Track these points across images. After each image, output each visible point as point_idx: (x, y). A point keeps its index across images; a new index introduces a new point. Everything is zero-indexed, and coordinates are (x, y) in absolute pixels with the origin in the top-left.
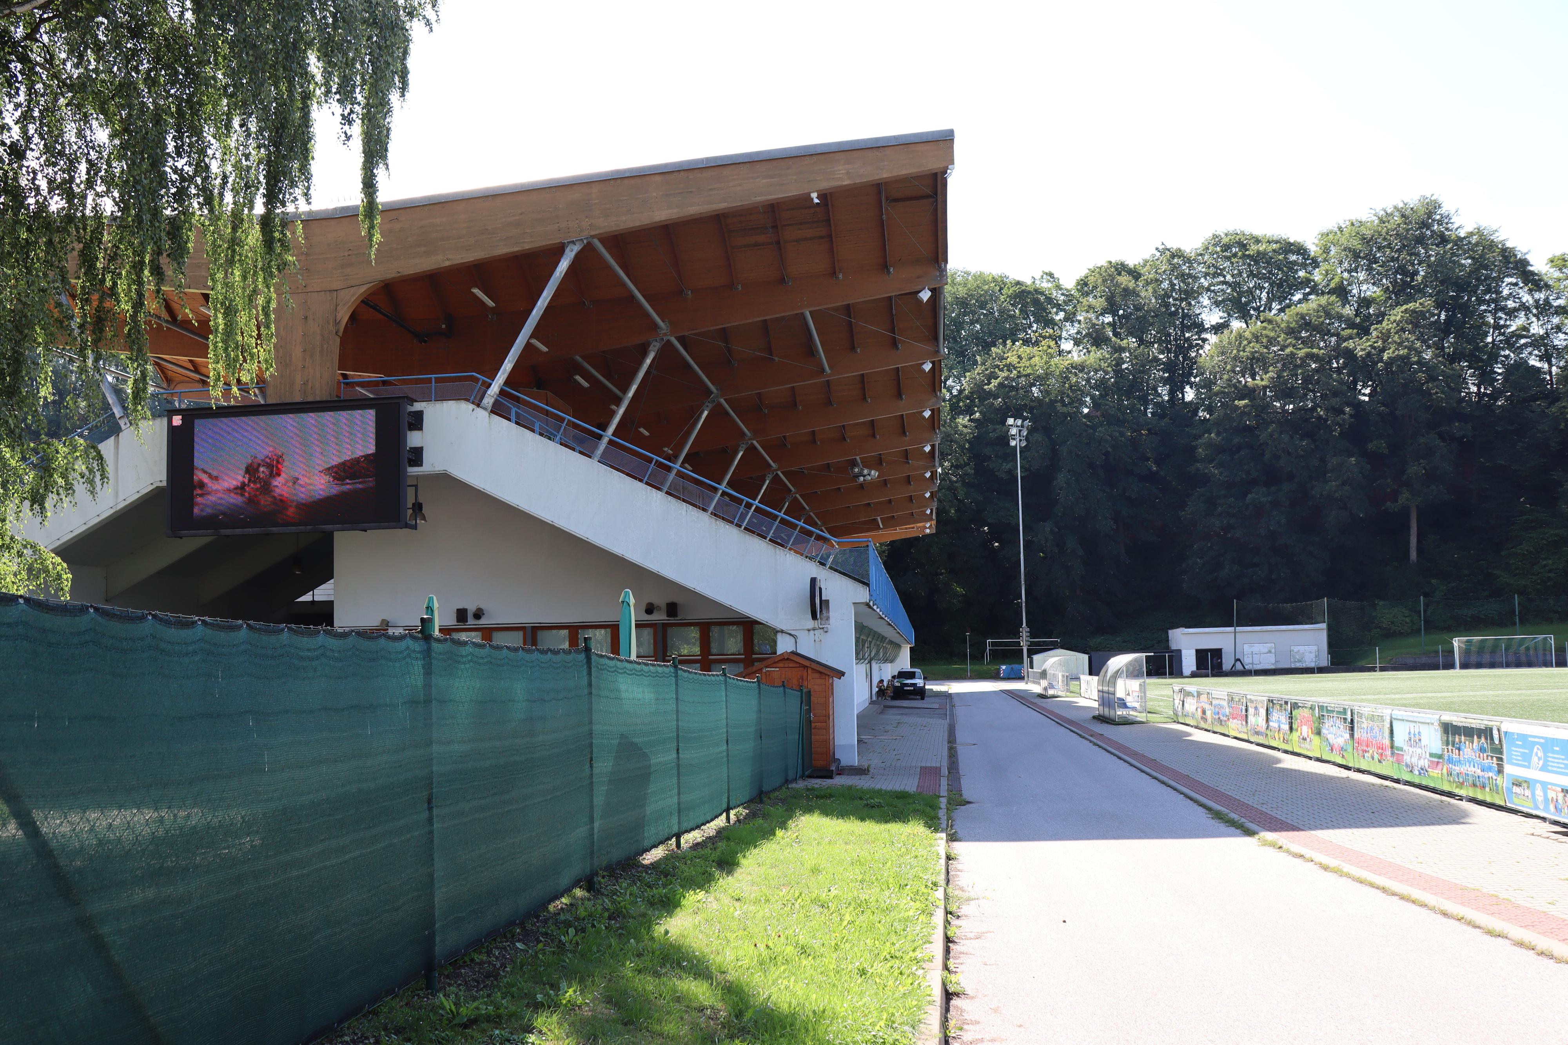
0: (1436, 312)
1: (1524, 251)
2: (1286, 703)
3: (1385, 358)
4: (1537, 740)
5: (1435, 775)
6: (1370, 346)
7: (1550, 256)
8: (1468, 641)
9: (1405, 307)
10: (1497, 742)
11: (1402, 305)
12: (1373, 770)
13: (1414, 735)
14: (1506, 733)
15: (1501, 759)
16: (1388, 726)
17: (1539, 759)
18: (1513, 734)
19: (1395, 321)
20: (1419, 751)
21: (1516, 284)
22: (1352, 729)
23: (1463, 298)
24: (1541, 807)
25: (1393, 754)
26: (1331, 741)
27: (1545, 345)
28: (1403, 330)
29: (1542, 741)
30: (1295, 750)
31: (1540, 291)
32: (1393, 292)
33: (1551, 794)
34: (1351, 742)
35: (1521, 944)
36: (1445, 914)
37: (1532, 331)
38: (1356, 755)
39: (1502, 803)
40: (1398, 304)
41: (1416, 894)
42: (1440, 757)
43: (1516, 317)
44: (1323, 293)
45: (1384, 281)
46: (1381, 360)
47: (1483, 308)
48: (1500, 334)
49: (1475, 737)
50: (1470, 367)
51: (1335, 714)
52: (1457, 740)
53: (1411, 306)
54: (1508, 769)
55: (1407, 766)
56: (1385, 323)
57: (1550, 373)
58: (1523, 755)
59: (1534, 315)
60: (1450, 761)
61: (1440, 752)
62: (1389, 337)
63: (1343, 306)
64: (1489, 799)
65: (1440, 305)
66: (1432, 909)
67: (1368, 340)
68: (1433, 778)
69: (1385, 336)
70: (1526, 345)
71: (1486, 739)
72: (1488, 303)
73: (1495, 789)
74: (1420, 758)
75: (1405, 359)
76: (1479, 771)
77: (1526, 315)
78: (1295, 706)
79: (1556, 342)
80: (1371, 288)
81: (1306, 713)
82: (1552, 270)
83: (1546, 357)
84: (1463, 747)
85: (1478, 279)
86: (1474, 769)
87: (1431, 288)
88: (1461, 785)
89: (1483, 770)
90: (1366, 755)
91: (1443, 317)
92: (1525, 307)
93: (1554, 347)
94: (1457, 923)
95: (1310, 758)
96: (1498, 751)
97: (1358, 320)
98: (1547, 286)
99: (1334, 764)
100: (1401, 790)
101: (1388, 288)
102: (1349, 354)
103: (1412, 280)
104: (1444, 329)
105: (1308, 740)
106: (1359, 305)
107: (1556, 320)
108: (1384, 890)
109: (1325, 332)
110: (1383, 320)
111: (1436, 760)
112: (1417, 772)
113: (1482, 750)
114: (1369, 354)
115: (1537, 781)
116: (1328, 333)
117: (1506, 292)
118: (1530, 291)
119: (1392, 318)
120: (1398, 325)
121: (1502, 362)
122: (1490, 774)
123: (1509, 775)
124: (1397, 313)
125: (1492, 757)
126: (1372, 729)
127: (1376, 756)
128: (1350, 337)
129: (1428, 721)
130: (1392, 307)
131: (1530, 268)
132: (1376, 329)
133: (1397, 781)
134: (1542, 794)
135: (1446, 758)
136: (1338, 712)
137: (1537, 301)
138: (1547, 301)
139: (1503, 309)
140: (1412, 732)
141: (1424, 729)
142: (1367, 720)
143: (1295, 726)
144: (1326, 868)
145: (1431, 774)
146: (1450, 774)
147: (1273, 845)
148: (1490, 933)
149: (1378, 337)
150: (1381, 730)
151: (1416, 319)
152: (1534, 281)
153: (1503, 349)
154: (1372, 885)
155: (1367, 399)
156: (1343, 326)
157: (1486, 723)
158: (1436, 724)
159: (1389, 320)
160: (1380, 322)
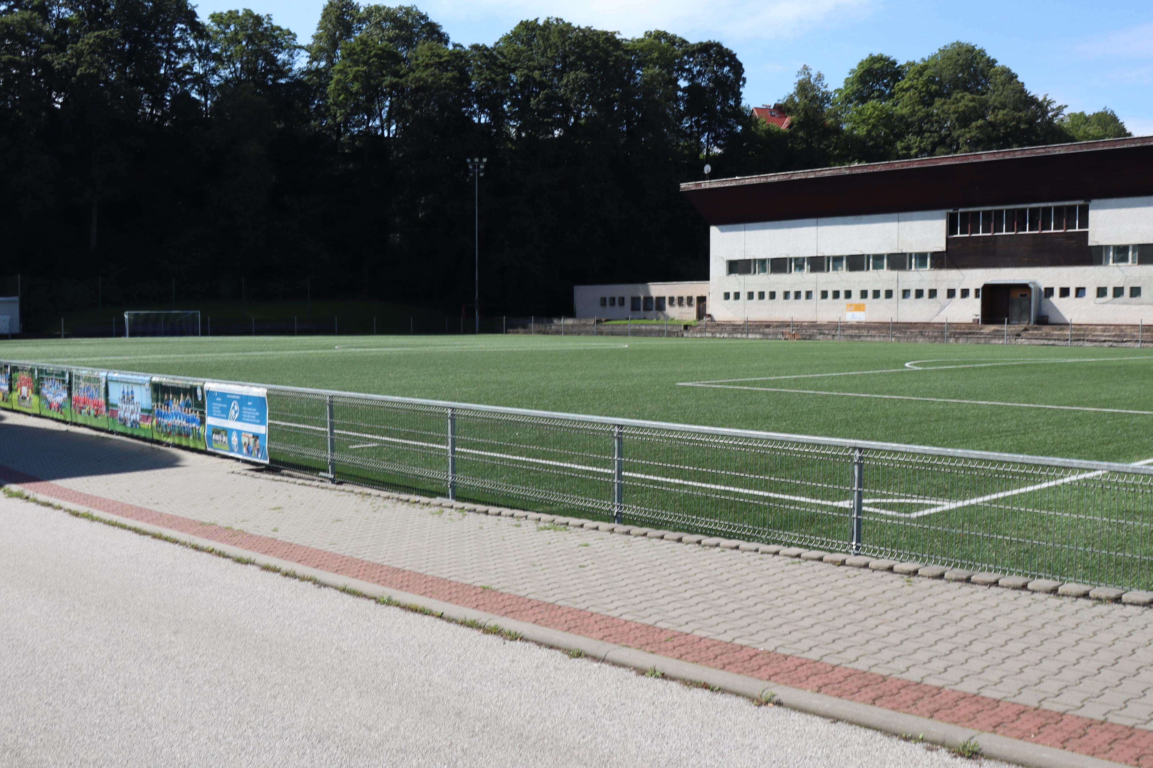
0: (121, 41)
1: (194, 5)
2: (6, 367)
3: (78, 73)
4: (234, 397)
5: (146, 427)
6: (66, 61)
7: (212, 13)
8: (136, 314)
9: (96, 33)
10: (200, 399)
11: (94, 31)
12: (89, 423)
13: (128, 394)
14: (208, 392)
15: (202, 413)
16: (104, 386)
17: (236, 412)
18: (214, 392)
19: (88, 43)
20: (132, 407)
21: (185, 30)
22: (70, 390)
23: (144, 34)
24: (236, 450)
25: (107, 410)
26: (49, 399)
27: (204, 83)
28: (94, 52)
29: (238, 397)
30: (15, 408)
31: (203, 40)
32: (87, 18)
33: (244, 440)
34: (68, 401)
35: (266, 568)
36: (196, 548)
37: (195, 70)
38: (73, 411)
39: (203, 448)
40: (91, 29)
41: (167, 532)
42: (150, 411)
43: (183, 57)
44: (26, 9)
45: (80, 7)
46: (75, 75)
47: (159, 45)
48: (170, 68)
49: (182, 395)
50: (145, 92)
51: (53, 377)
52: (166, 397)
53: (102, 33)
54: (210, 421)
55: (120, 419)
56: (79, 44)
57: (206, 104)
58: (222, 409)
59: (197, 57)
60: (159, 414)
61: (150, 408)
62: (82, 57)
63: (44, 23)
64: (192, 445)
65: (126, 36)
66: (184, 544)
67: (64, 56)
68: (144, 430)
69: (79, 55)
70: (189, 80)
71: (191, 396)
72: (163, 41)
73: (198, 437)
74: (132, 413)
75: (95, 78)
76: (184, 423)
77: (191, 56)
78: (15, 369)
79: (212, 82)
80: (69, 12)
81: (25, 375)
82: (212, 24)
83: (202, 92)
84: (171, 403)
85: (157, 20)
86: (179, 422)
87: (120, 21)
88: (168, 435)
89: (188, 421)
90: (83, 411)
91: (127, 46)
92: (189, 49)
93: (210, 85)
94: (209, 555)
95: (29, 414)
96: (200, 405)
97: (56, 38)
98: (208, 37)
99: (52, 419)
100: (115, 440)
101: (83, 14)
102: (47, 66)
103: (104, 11)
104: (126, 58)
105: (28, 399)
106: (57, 26)
107: (212, 64)
108: (137, 531)
109: (26, 43)
110: (78, 41)
111: (146, 414)
112: (129, 425)
113: (187, 405)
114: (64, 68)
115: (232, 430)
116: (29, 44)
117: (177, 35)
118: (195, 38)
119: (86, 41)
120: (90, 47)
121: (170, 91)
122: (194, 425)
123: (209, 426)
124: (91, 38)
125: (196, 412)
126: (88, 389)
127: (93, 412)
128: (48, 51)
129: (140, 382)
130: (86, 31)
131: (197, 20)
132: (71, 48)
133: (111, 432)
134: (236, 439)
135: (156, 412)
136: (57, 375)
137: (200, 47)
138: (207, 46)
139: (175, 48)
140: (126, 391)
141: (137, 390)
142: (84, 380)
143: (15, 387)
144: (76, 514)
145: (142, 426)
146: (159, 425)
147: (19, 496)
148: (239, 561)
149: (72, 55)
150: (97, 390)
151: (105, 44)
152: (199, 31)
153: (173, 81)
154: (123, 527)
155: (59, 106)
156: (42, 41)
157: (191, 383)
158: (147, 385)
159: (83, 42)
160: (76, 43)
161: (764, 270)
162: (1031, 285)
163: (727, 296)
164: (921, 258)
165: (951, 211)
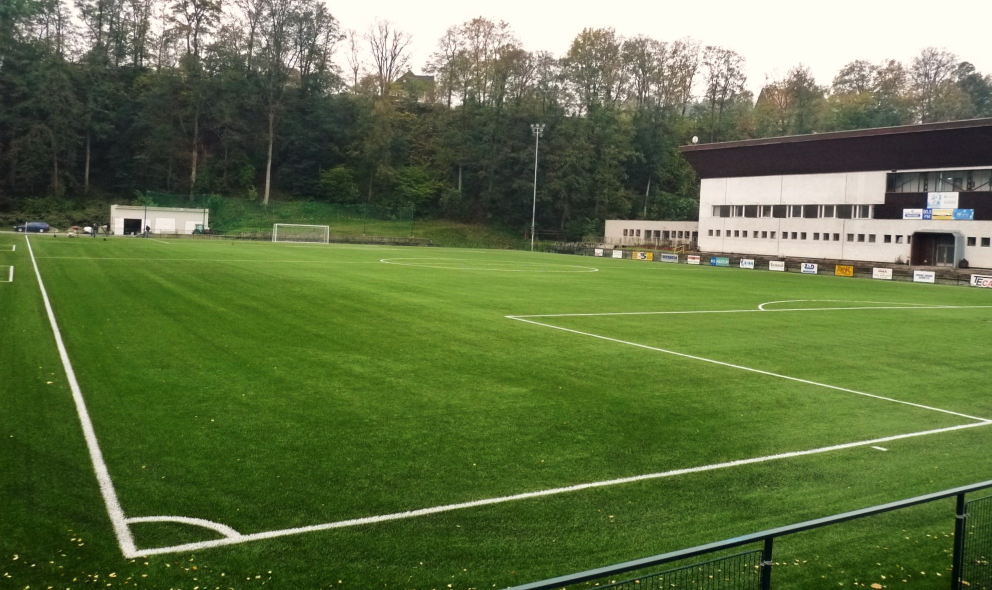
161: (740, 214)
162: (954, 235)
163: (711, 232)
164: (864, 210)
165: (890, 172)
